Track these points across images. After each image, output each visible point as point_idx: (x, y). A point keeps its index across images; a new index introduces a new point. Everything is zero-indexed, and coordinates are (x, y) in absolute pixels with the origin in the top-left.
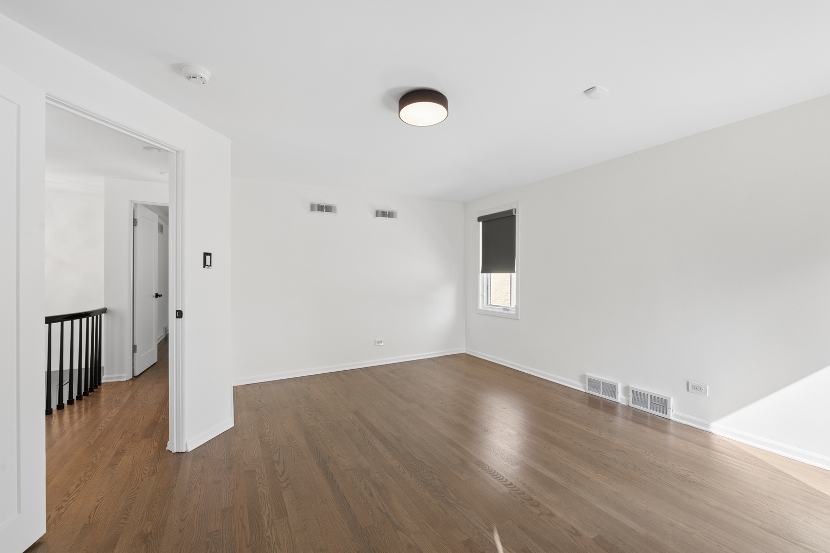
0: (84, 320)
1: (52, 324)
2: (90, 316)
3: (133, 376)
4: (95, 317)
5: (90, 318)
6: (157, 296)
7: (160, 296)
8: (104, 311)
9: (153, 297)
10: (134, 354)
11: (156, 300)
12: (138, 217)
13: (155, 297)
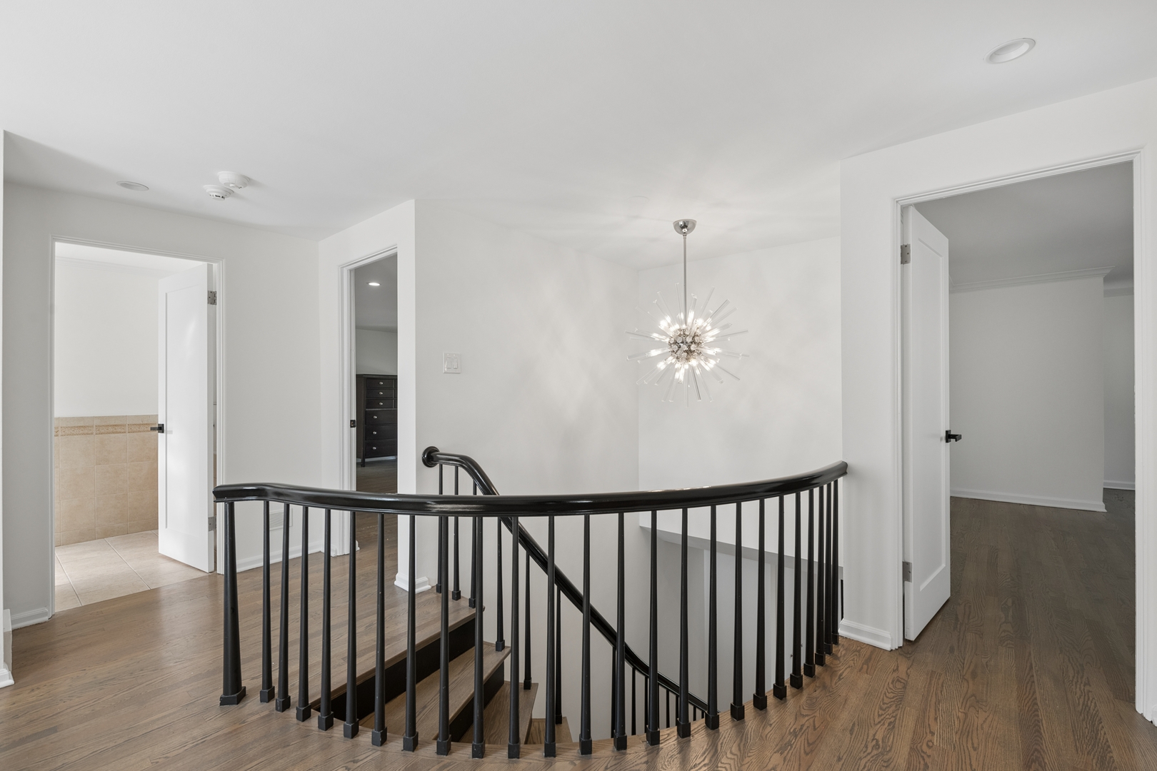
0: (805, 495)
1: (742, 503)
2: (815, 485)
3: (905, 640)
4: (825, 487)
5: (816, 491)
6: (949, 436)
7: (956, 437)
8: (843, 470)
9: (941, 439)
10: (906, 582)
11: (945, 448)
12: (911, 242)
13: (944, 441)
